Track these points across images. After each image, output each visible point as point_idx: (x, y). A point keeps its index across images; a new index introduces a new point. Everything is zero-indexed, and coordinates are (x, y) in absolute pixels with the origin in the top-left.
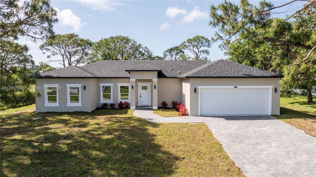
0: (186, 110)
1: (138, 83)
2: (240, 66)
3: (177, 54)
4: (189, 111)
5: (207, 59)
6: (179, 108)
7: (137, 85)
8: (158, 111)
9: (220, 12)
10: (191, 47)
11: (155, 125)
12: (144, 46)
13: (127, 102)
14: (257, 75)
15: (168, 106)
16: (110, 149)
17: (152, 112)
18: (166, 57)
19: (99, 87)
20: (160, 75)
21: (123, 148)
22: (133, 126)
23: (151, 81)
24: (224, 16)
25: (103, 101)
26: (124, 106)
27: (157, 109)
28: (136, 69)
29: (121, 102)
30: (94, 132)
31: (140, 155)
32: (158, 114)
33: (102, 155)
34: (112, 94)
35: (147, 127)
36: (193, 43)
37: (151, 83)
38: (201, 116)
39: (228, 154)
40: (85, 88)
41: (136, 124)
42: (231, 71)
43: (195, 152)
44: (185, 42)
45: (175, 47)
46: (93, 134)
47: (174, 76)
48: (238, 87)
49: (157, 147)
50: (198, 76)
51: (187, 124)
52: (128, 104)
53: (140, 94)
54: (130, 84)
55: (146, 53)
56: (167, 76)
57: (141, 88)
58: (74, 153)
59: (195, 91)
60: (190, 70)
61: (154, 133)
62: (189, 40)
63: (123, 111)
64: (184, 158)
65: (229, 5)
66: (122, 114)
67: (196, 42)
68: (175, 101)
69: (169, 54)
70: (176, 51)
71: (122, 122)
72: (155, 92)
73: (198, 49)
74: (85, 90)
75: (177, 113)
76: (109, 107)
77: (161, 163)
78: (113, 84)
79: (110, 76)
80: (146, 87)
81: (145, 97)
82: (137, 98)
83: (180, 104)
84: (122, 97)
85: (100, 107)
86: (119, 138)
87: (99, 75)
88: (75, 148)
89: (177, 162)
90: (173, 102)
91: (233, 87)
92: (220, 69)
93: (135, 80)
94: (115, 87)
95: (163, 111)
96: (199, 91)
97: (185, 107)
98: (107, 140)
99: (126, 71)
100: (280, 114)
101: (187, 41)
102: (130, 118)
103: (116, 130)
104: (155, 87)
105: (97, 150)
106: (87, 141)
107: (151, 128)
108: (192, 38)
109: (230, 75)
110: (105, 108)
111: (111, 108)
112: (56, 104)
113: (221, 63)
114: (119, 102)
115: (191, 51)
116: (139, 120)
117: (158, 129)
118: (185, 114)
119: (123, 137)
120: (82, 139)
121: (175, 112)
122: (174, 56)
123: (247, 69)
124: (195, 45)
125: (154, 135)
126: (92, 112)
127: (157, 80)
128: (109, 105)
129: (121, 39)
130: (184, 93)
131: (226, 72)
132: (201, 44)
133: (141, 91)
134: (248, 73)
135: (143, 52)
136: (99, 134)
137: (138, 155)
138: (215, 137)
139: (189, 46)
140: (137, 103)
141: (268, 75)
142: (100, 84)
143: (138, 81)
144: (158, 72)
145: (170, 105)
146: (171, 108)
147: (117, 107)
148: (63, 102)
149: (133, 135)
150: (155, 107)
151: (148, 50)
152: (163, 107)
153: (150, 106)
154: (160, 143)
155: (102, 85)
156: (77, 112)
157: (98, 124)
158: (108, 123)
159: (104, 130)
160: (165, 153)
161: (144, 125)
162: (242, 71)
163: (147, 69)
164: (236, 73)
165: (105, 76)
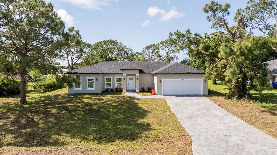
0: (155, 92)
1: (127, 76)
2: (186, 67)
3: (153, 50)
4: (157, 93)
5: (176, 56)
6: (152, 91)
7: (127, 78)
8: (140, 93)
9: (175, 37)
10: (164, 48)
11: (138, 99)
12: (128, 47)
13: (120, 88)
14: (195, 73)
15: (145, 90)
16: (118, 109)
17: (136, 93)
18: (144, 53)
19: (104, 78)
20: (141, 71)
21: (124, 108)
22: (127, 100)
23: (135, 75)
24: (177, 39)
25: (106, 87)
26: (119, 90)
27: (139, 92)
28: (127, 69)
29: (117, 88)
30: (108, 102)
31: (132, 111)
32: (139, 94)
33: (115, 111)
34: (111, 83)
35: (134, 100)
36: (165, 44)
37: (135, 76)
38: (163, 95)
39: (172, 110)
40: (97, 79)
41: (128, 99)
42: (180, 70)
43: (157, 110)
44: (159, 44)
45: (152, 45)
46: (107, 103)
47: (149, 72)
48: (184, 79)
49: (140, 108)
50: (162, 73)
51: (155, 99)
52: (121, 89)
53: (129, 83)
54: (123, 77)
55: (130, 53)
56: (145, 72)
57: (129, 79)
58: (102, 110)
59: (160, 81)
60: (159, 68)
61: (138, 103)
62: (162, 42)
63: (119, 93)
64: (152, 112)
65: (179, 33)
66: (119, 94)
67: (167, 44)
68: (149, 87)
69: (147, 50)
70: (152, 48)
71: (120, 98)
72: (138, 82)
73: (169, 49)
74: (97, 81)
75: (150, 94)
76: (110, 91)
77: (142, 113)
78: (112, 77)
79: (111, 72)
80: (132, 78)
81: (131, 85)
82: (127, 86)
83: (152, 89)
84: (117, 85)
85: (105, 91)
86: (121, 104)
87: (104, 72)
88: (102, 108)
89: (149, 113)
90: (148, 88)
91: (181, 79)
92: (174, 69)
93: (126, 75)
94: (114, 78)
95: (142, 93)
96: (162, 82)
97: (155, 90)
98: (115, 105)
99: (120, 69)
100: (208, 94)
101: (160, 43)
102: (124, 96)
103: (119, 102)
104: (138, 79)
105: (112, 109)
106: (106, 106)
107: (136, 101)
108: (164, 40)
109: (179, 73)
110: (108, 91)
111: (111, 91)
112: (80, 89)
113: (176, 65)
114: (116, 88)
115: (163, 50)
116: (129, 97)
117: (140, 101)
118: (154, 94)
119: (123, 104)
120: (103, 105)
121: (149, 93)
122: (151, 52)
123: (190, 69)
124: (166, 46)
125: (138, 104)
126: (101, 93)
127: (139, 75)
128: (110, 89)
129: (112, 42)
130: (154, 82)
131: (177, 71)
132: (171, 45)
133: (129, 81)
134: (190, 72)
135: (127, 51)
136: (111, 103)
137: (131, 111)
138: (168, 104)
139: (162, 47)
140: (127, 88)
141: (200, 73)
142: (104, 77)
143: (127, 75)
144: (139, 70)
145: (146, 90)
146: (147, 92)
147: (114, 90)
148: (84, 88)
149: (127, 104)
150: (138, 91)
151: (131, 50)
152: (143, 90)
153: (134, 90)
154: (141, 107)
155: (105, 77)
156: (92, 93)
157: (108, 99)
158: (113, 99)
159: (112, 101)
160: (143, 110)
161: (132, 100)
162: (187, 70)
163: (133, 68)
164: (183, 72)
165: (107, 72)
